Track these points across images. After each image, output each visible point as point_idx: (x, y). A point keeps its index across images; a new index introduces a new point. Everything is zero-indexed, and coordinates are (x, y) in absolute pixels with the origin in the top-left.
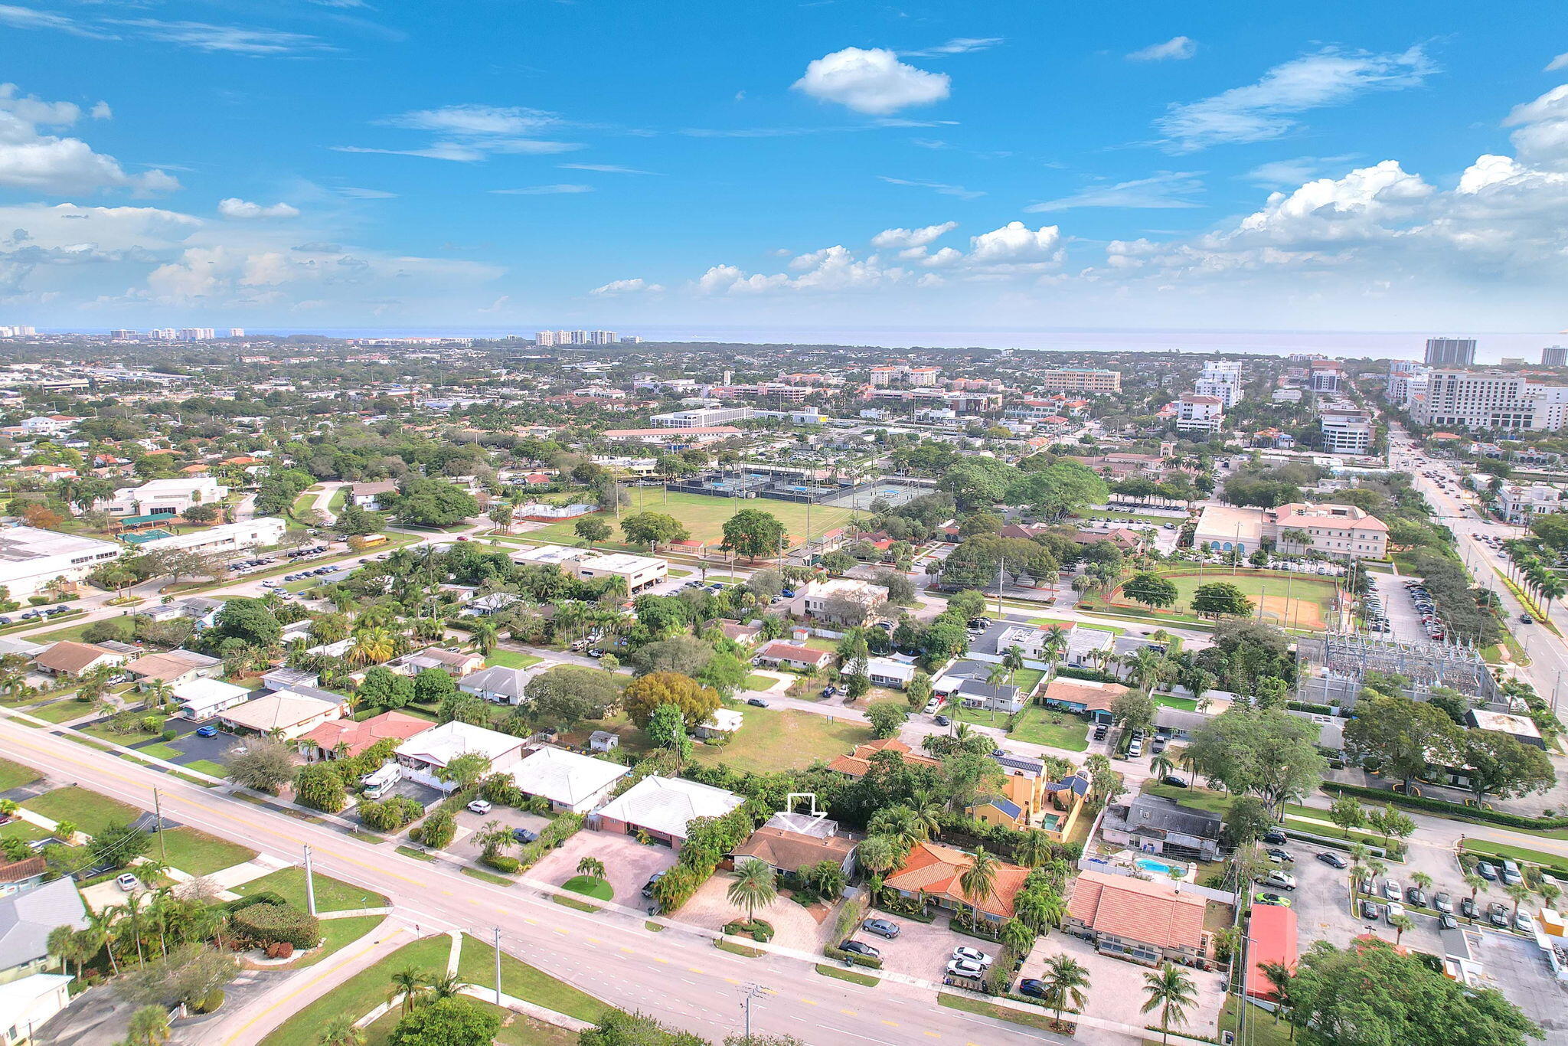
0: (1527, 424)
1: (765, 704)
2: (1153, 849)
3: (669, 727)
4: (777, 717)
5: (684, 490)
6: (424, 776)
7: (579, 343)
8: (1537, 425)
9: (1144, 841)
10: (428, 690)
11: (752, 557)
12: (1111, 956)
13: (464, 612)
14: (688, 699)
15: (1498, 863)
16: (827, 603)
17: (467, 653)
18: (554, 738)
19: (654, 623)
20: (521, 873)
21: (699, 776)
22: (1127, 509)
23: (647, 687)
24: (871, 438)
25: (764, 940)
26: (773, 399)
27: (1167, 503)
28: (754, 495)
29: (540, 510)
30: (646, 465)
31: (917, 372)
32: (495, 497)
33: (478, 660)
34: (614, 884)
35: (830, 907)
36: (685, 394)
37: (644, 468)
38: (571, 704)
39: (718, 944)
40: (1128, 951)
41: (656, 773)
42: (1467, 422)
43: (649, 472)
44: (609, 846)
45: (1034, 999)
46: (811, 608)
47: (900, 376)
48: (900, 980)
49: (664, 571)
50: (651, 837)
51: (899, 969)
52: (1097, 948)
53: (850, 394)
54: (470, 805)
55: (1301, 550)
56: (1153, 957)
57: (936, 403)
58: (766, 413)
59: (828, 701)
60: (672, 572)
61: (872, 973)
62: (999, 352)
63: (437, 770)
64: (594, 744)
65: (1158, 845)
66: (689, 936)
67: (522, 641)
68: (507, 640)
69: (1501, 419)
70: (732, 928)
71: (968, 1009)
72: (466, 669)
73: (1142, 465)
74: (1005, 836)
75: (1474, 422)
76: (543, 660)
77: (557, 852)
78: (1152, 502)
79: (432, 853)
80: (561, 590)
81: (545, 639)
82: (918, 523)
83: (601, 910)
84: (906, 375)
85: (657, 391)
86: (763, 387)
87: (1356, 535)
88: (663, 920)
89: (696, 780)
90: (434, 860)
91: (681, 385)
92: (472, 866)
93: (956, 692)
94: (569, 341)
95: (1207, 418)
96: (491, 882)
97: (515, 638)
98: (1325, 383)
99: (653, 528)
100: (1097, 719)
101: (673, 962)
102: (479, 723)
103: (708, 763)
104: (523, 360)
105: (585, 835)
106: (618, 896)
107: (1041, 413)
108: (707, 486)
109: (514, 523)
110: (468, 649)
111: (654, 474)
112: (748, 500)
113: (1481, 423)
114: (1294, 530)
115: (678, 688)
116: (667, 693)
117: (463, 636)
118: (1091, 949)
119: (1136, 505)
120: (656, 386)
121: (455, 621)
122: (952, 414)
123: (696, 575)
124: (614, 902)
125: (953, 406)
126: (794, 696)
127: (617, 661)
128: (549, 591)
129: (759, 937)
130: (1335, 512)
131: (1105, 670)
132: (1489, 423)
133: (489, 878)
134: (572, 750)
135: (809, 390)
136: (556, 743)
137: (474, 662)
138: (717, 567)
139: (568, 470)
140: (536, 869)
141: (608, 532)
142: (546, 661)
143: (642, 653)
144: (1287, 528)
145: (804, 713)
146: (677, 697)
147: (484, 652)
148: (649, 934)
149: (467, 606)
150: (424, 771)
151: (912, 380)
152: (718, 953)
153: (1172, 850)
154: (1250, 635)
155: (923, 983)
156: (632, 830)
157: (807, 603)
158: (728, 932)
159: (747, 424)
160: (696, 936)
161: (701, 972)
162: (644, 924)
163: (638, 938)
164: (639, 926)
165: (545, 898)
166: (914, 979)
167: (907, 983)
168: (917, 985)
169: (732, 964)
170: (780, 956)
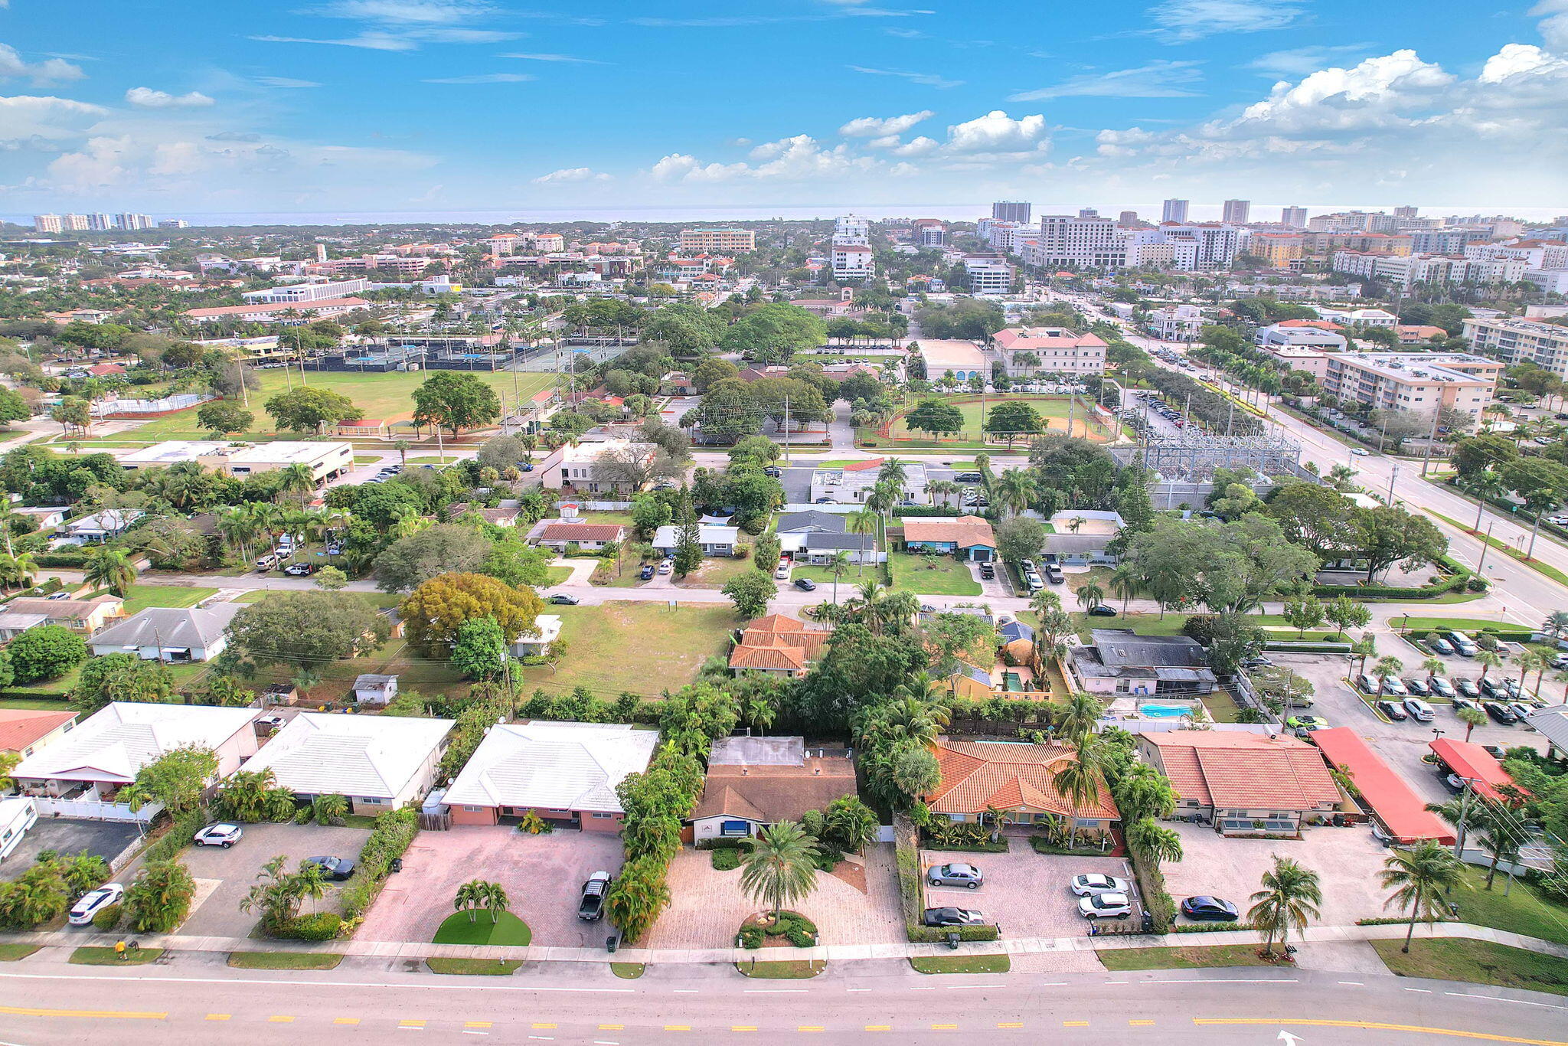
0: (1122, 263)
1: (574, 599)
2: (1146, 690)
3: (488, 649)
4: (594, 614)
5: (323, 368)
6: (87, 806)
7: (100, 228)
8: (1129, 263)
9: (1134, 684)
10: (39, 661)
11: (455, 431)
12: (1241, 837)
13: (58, 543)
14: (505, 606)
15: (1448, 636)
16: (595, 468)
17: (88, 598)
18: (292, 697)
19: (383, 519)
20: (347, 936)
21: (549, 711)
22: (837, 351)
23: (438, 597)
24: (525, 302)
25: (810, 943)
26: (387, 271)
27: (872, 343)
28: (417, 366)
29: (127, 405)
30: (262, 344)
31: (544, 238)
32: (49, 394)
33: (114, 604)
34: (523, 913)
35: (861, 863)
36: (272, 273)
37: (262, 347)
38: (315, 641)
39: (748, 970)
40: (1258, 824)
41: (502, 720)
42: (1076, 262)
43: (268, 351)
44: (479, 851)
45: (1214, 924)
46: (571, 478)
47: (524, 243)
48: (1035, 949)
49: (349, 457)
50: (545, 820)
51: (1021, 931)
52: (1219, 830)
53: (476, 263)
54: (200, 835)
55: (1030, 373)
56: (1289, 825)
57: (578, 267)
58: (381, 285)
59: (650, 584)
60: (358, 459)
61: (990, 949)
62: (609, 225)
63: (113, 791)
64: (363, 696)
65: (1151, 685)
66: (697, 972)
67: (173, 568)
68: (145, 572)
69: (1102, 259)
70: (751, 935)
71: (1148, 965)
72: (95, 619)
73: (826, 311)
74: (1005, 711)
75: (1082, 262)
76: (217, 590)
77: (394, 882)
78: (857, 343)
79: (155, 943)
80: (212, 495)
81: (211, 560)
82: (641, 375)
83: (528, 965)
84: (531, 242)
85: (233, 271)
86: (372, 260)
87: (1080, 352)
88: (635, 955)
89: (545, 718)
90: (162, 956)
91: (265, 264)
92: (247, 946)
93: (803, 550)
94: (84, 225)
95: (860, 267)
96: (298, 967)
97: (157, 566)
98: (933, 238)
99: (315, 406)
100: (972, 557)
101: (697, 1024)
102: (159, 697)
103: (558, 690)
104: (26, 245)
105: (426, 840)
106: (540, 931)
107: (689, 273)
108: (351, 362)
109: (93, 423)
110: (86, 591)
111: (275, 354)
112: (412, 374)
113: (1087, 262)
114: (1023, 353)
115: (486, 593)
116: (473, 601)
117: (66, 576)
118: (1212, 833)
119: (841, 347)
120: (232, 265)
121: (46, 555)
122: (598, 277)
123: (391, 459)
124: (540, 943)
125: (597, 268)
126: (604, 584)
127: (342, 574)
128: (194, 497)
129: (802, 941)
130: (1051, 334)
131: (946, 504)
132: (1093, 262)
133: (290, 962)
134: (328, 709)
135: (427, 261)
136: (298, 705)
137: (107, 607)
138: (414, 448)
139: (153, 354)
140: (371, 920)
141: (247, 420)
142: (224, 592)
143: (390, 557)
144: (1016, 351)
145: (628, 603)
146: (489, 605)
147: (116, 592)
148: (626, 986)
149: (58, 535)
150: (86, 796)
151: (539, 247)
152: (756, 987)
153: (1166, 688)
154: (1078, 448)
155: (1066, 944)
156: (507, 817)
157: (565, 472)
158: (748, 945)
159: (373, 296)
160: (702, 966)
161: (753, 1028)
162: (608, 969)
163: (616, 997)
164: (603, 975)
165: (415, 970)
166: (1049, 941)
167: (1045, 950)
168: (1061, 949)
169: (790, 999)
170: (849, 962)
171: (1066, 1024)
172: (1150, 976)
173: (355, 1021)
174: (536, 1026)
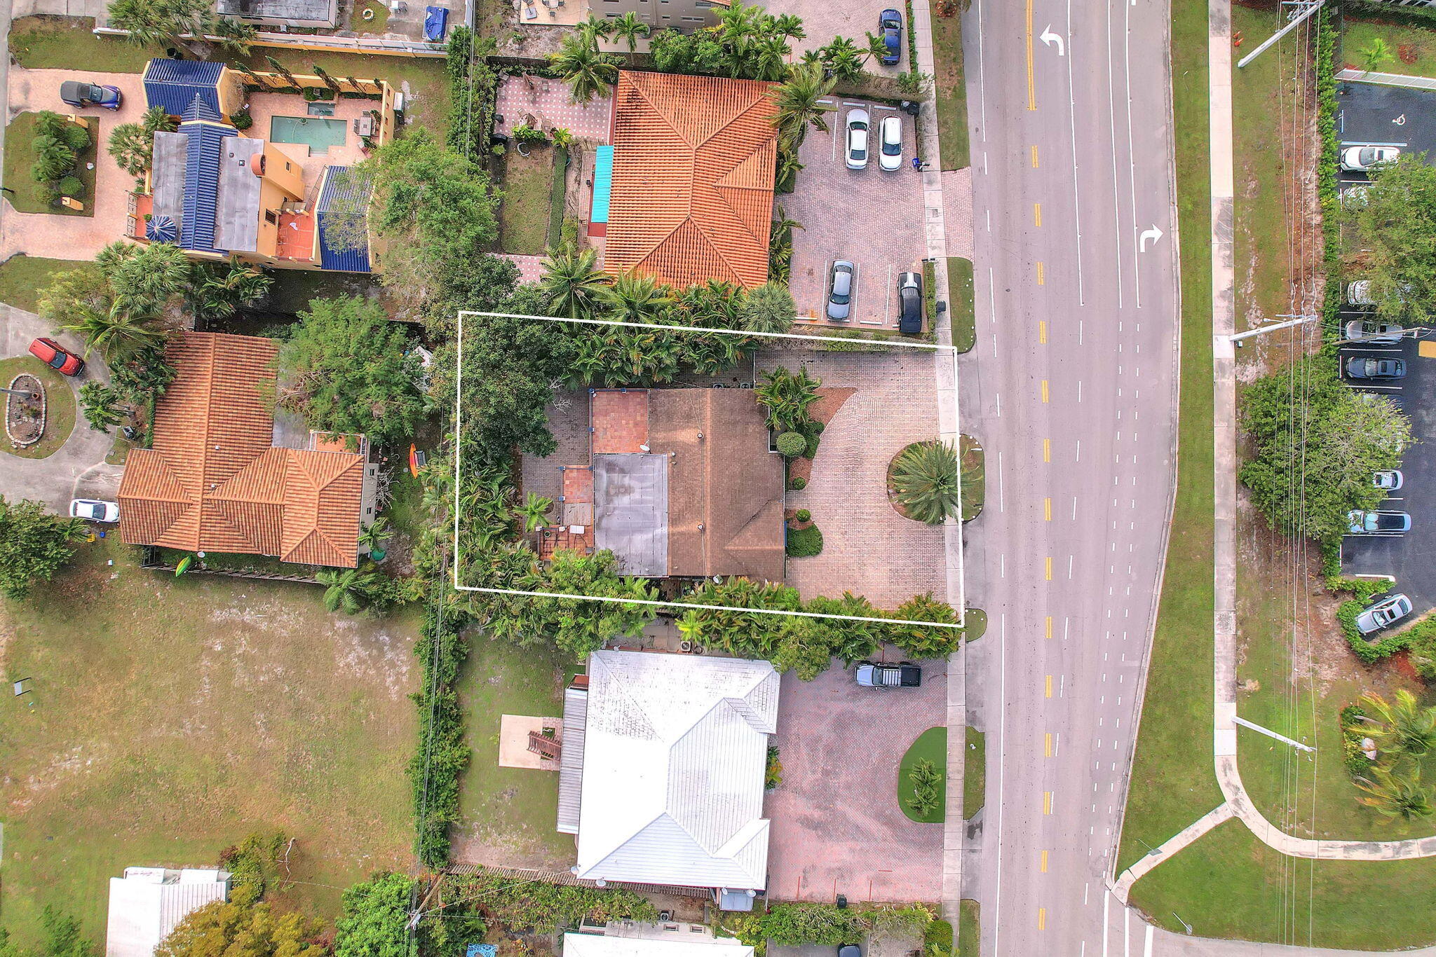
20: (938, 908)
51: (916, 237)
77: (859, 895)
106: (928, 720)
124: (944, 717)
155: (933, 197)
160: (969, 553)
161: (1047, 502)
162: (975, 643)
163: (1012, 629)
164: (983, 647)
165: (980, 826)
166: (929, 215)
167: (941, 218)
168: (941, 204)
169: (1011, 468)
170: (962, 413)
171: (1038, 223)
172: (977, 130)
173: (1045, 854)
174: (1049, 693)
